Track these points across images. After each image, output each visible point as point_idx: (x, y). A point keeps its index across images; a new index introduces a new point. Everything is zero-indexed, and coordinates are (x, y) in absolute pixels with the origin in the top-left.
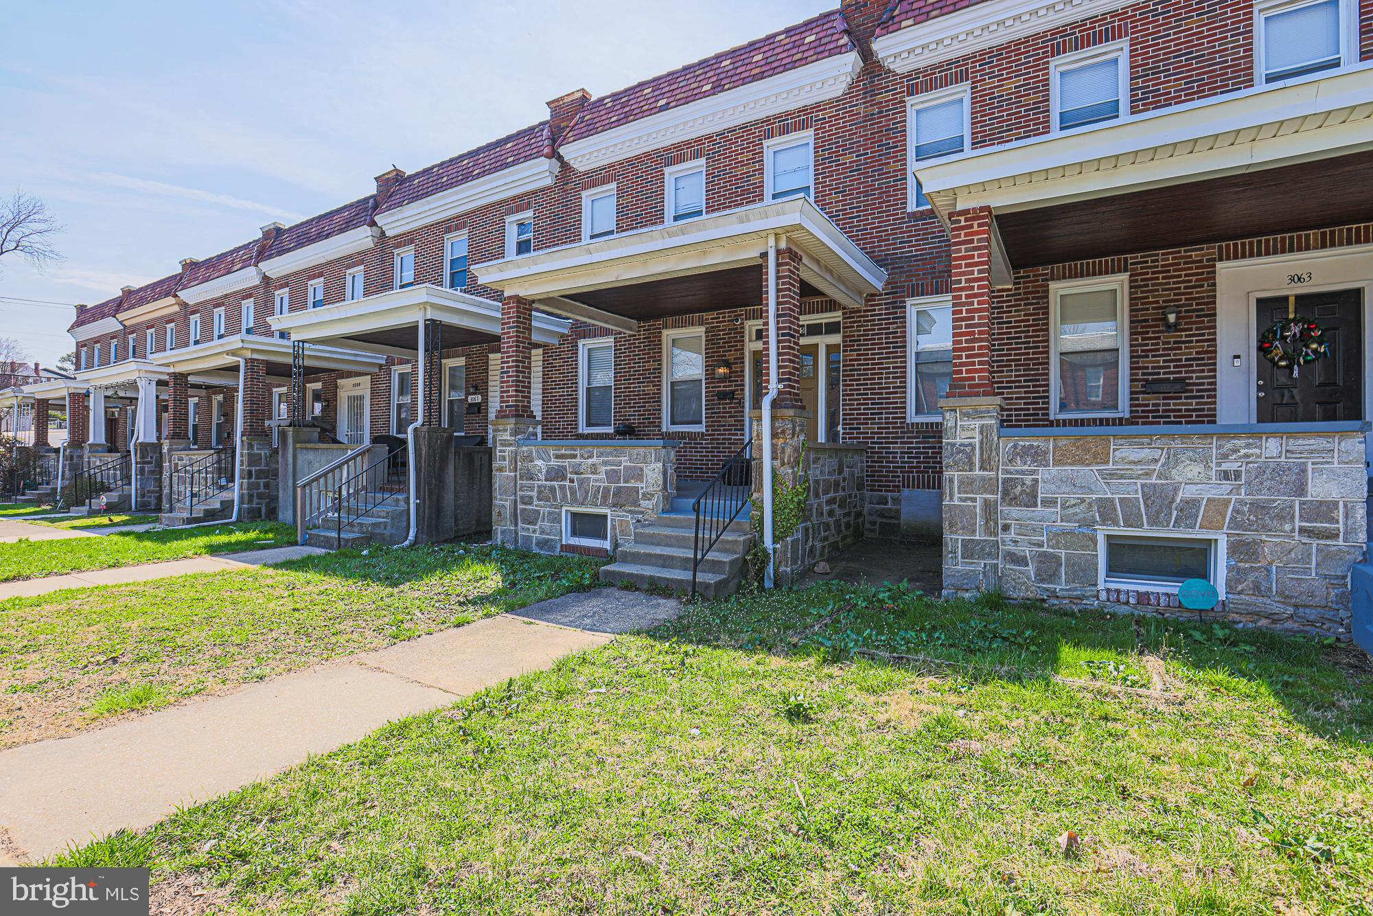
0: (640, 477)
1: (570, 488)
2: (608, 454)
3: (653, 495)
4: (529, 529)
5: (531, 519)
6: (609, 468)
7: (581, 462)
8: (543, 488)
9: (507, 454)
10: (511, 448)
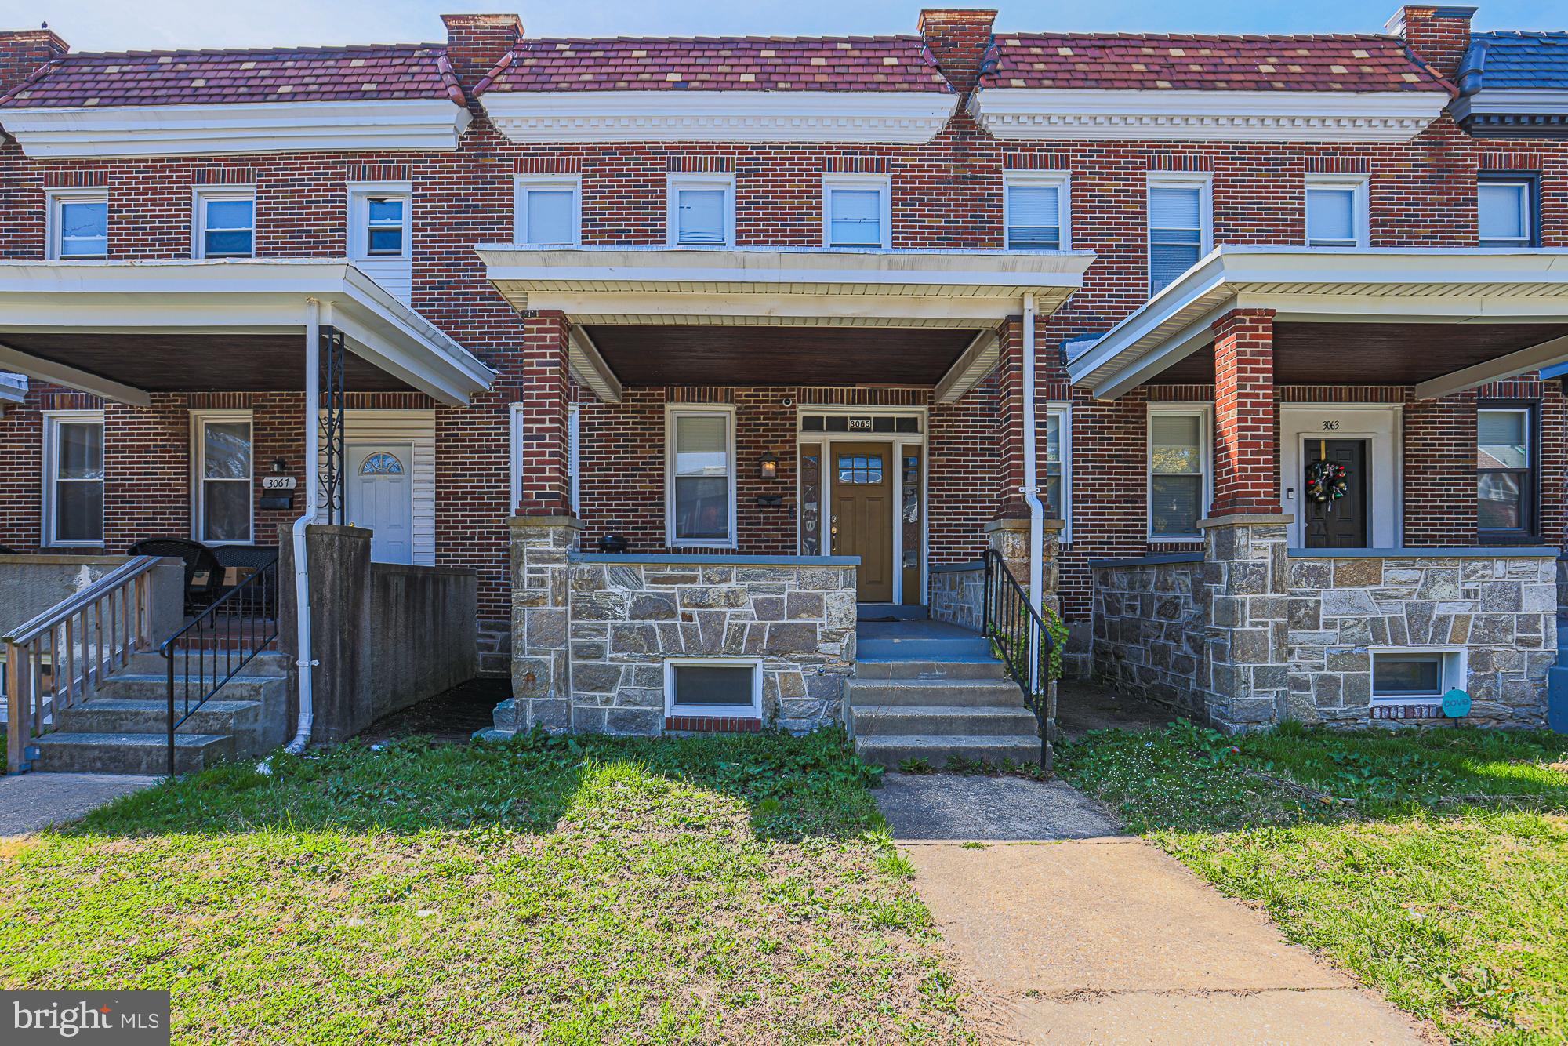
0: (817, 610)
1: (685, 629)
2: (758, 577)
3: (841, 635)
4: (594, 698)
5: (604, 680)
6: (761, 597)
7: (707, 589)
8: (626, 632)
9: (549, 575)
10: (557, 566)
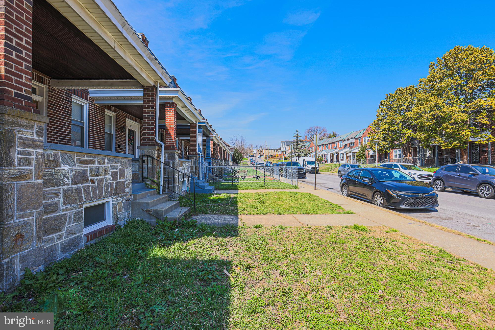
0: (124, 175)
3: (129, 185)
4: (53, 238)
5: (59, 224)
7: (99, 167)
8: (70, 192)
9: (34, 157)
10: (38, 151)
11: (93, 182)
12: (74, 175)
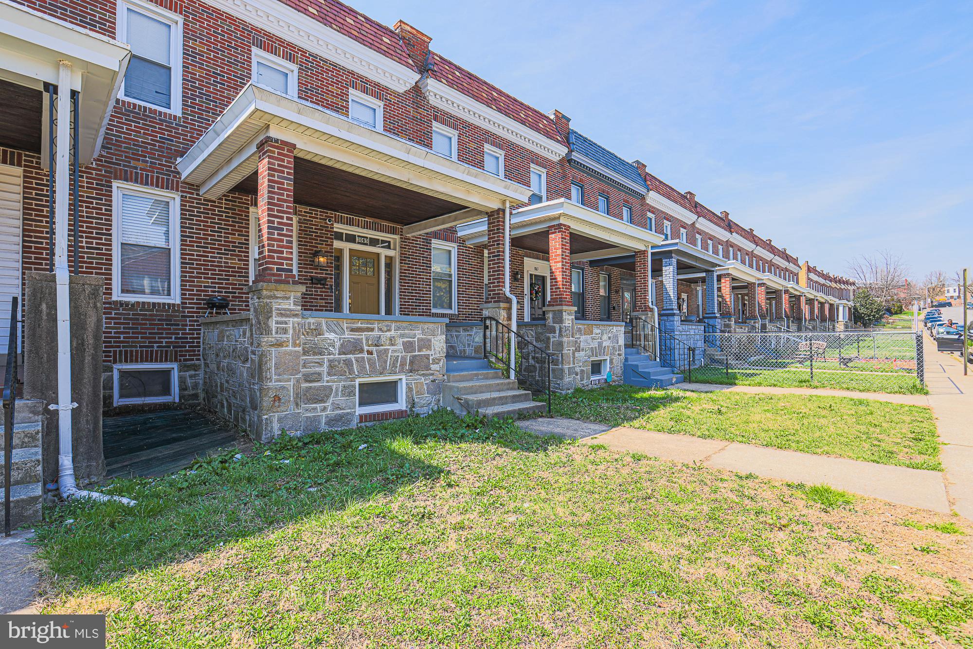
1: (369, 360)
2: (404, 329)
3: (440, 360)
4: (316, 408)
6: (406, 340)
7: (380, 336)
8: (336, 363)
9: (291, 325)
10: (296, 319)
11: (370, 353)
12: (342, 345)
